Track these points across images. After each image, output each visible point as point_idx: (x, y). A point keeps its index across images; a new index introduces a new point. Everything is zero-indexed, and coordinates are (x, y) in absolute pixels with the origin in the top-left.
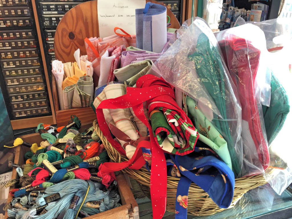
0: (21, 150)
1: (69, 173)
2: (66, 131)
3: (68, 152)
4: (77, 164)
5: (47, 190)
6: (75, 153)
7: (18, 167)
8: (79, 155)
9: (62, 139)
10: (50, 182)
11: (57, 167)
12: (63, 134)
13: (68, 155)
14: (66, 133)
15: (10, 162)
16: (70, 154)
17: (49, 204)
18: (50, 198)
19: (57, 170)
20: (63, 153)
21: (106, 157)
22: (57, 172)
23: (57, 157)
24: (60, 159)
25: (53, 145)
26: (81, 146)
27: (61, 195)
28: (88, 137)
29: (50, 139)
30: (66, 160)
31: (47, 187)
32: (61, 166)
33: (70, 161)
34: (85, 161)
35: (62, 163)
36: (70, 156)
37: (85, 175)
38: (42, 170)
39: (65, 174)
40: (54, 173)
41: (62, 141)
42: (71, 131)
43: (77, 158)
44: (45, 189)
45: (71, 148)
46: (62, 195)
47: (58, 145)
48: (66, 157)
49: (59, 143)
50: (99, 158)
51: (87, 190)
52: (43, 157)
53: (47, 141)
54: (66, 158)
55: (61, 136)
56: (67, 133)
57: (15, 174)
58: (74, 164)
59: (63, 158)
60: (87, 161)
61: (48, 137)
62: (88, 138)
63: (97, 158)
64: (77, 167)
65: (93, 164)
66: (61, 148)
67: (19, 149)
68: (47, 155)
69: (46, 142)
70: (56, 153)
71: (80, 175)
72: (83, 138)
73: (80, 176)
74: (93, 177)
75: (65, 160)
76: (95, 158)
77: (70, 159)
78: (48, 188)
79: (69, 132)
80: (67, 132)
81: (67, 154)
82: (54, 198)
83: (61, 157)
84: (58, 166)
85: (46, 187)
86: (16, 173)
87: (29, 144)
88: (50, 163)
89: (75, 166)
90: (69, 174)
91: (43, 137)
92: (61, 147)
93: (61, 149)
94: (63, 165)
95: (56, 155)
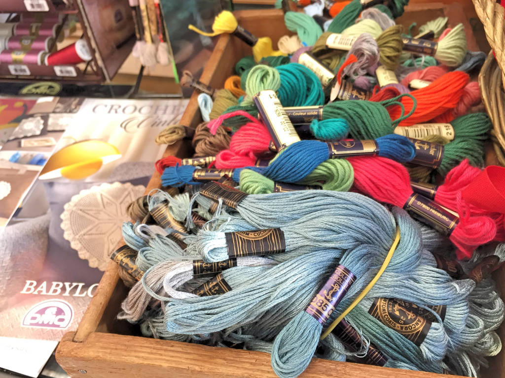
0: (227, 48)
1: (333, 164)
2: (356, 13)
3: (346, 80)
4: (370, 137)
5: (245, 203)
6: (371, 93)
7: (203, 92)
8: (384, 105)
9: (339, 36)
10: (264, 175)
11: (301, 126)
12: (346, 20)
13: (346, 93)
14: (354, 19)
15: (187, 74)
16: (355, 93)
17: (239, 261)
18: (248, 241)
19: (296, 139)
20: (332, 83)
21: (481, 135)
22: (294, 146)
23: (309, 89)
24: (318, 100)
25: (308, 50)
26: (392, 73)
27: (287, 242)
28: (423, 48)
29: (305, 32)
30: (336, 111)
31: (251, 190)
32: (315, 127)
33: (349, 119)
34: (399, 131)
35: (318, 117)
36: (351, 97)
37: (393, 186)
38: (252, 122)
39: (320, 164)
40: (284, 146)
41: (338, 41)
42: (372, 16)
43: (375, 111)
44: (243, 195)
45: (363, 69)
46: (291, 241)
47: (323, 54)
48: (337, 99)
49: (327, 46)
50: (451, 130)
51: (388, 250)
52: (262, 80)
53: (298, 38)
54: (337, 104)
55: (339, 28)
56: (358, 22)
57: (192, 112)
58: (359, 133)
59: (327, 99)
60: (407, 131)
61: (301, 26)
62: (423, 51)
63: (446, 131)
64: (369, 148)
65: (429, 149)
66: (329, 64)
67: (222, 44)
68: (277, 76)
69: (294, 38)
70: (308, 78)
71: (373, 183)
72: (407, 48)
73: (372, 185)
74: (419, 203)
75: (330, 110)
76: (439, 129)
77: (350, 111)
78: (250, 198)
79: (366, 17)
80: (358, 15)
81: (344, 87)
82: (262, 245)
83: (323, 95)
84: (303, 122)
85: (247, 188)
86: (195, 108)
87: (250, 35)
88: (280, 108)
89: (363, 142)
90: (335, 167)
91: (288, 24)
92: (328, 61)
93: (327, 66)
94: (320, 127)
95: (307, 83)
